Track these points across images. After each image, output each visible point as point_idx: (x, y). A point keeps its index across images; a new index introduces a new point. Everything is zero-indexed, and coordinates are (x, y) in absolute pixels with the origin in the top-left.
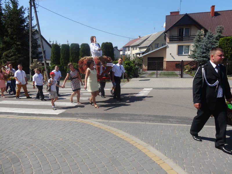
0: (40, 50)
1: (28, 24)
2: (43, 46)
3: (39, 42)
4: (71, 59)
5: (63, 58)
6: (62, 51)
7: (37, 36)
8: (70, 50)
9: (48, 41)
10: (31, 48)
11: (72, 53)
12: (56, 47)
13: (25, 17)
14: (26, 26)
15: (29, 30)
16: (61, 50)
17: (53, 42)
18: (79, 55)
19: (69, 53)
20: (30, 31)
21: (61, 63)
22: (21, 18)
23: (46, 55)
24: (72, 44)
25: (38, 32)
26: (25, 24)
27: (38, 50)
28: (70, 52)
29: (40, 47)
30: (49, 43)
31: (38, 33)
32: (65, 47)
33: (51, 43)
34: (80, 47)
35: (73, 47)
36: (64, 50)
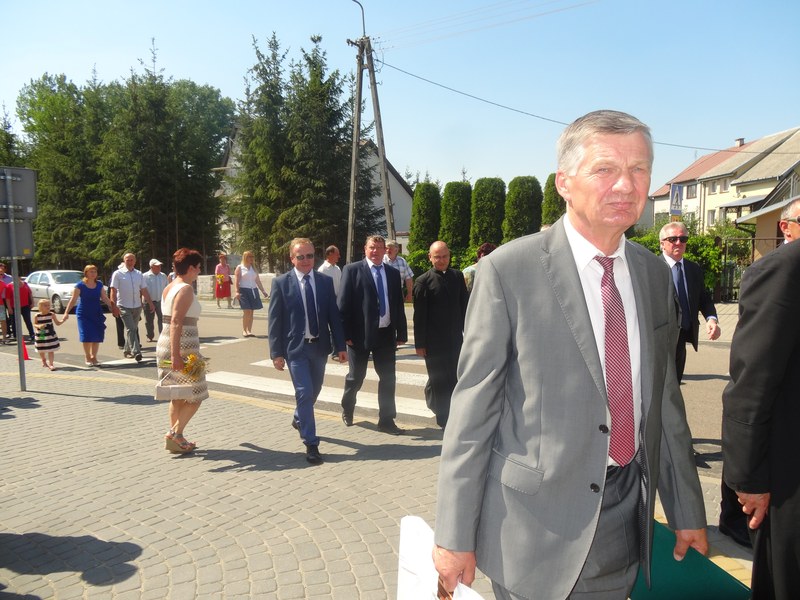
0: (379, 202)
1: (348, 124)
2: (388, 190)
3: (377, 180)
5: (449, 229)
6: (445, 206)
7: (371, 161)
8: (473, 200)
9: (403, 175)
10: (355, 198)
11: (480, 211)
13: (341, 104)
14: (344, 130)
15: (351, 143)
16: (443, 202)
17: (418, 175)
18: (503, 218)
19: (470, 211)
20: (354, 145)
22: (331, 108)
24: (480, 182)
25: (376, 149)
26: (342, 125)
27: (372, 203)
28: (473, 206)
29: (380, 195)
30: (405, 179)
32: (460, 191)
33: (411, 181)
34: (507, 191)
35: (484, 190)
36: (452, 204)
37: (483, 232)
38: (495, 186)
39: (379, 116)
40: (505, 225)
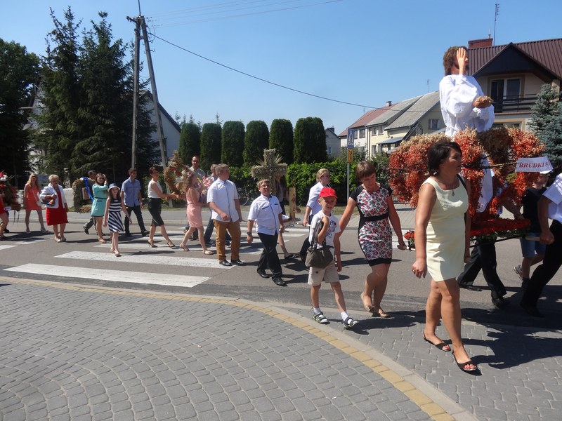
0: (155, 136)
1: (130, 78)
2: (162, 128)
3: (154, 119)
4: (224, 157)
5: (206, 156)
6: (204, 140)
7: (149, 106)
8: (222, 136)
9: (173, 117)
10: (136, 133)
11: (228, 144)
12: (191, 130)
13: (124, 64)
14: (127, 83)
15: (132, 92)
16: (202, 137)
17: (185, 118)
18: (243, 149)
19: (221, 143)
20: (135, 94)
22: (116, 66)
23: (168, 147)
24: (227, 124)
25: (152, 96)
26: (125, 79)
27: (150, 137)
28: (223, 140)
29: (156, 131)
30: (175, 120)
31: (152, 99)
32: (213, 129)
33: (180, 122)
34: (246, 130)
35: (230, 130)
36: (208, 138)
38: (237, 127)
39: (153, 74)
40: (245, 153)
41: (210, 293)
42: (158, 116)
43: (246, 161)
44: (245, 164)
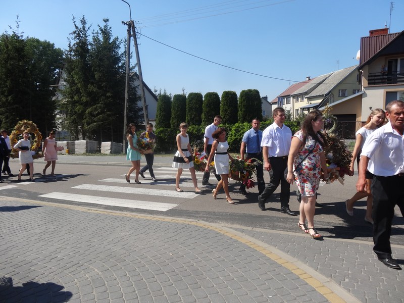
0: (140, 104)
1: (124, 64)
2: (145, 98)
3: (139, 92)
4: (188, 118)
5: (175, 118)
6: (174, 106)
7: (136, 83)
8: (187, 104)
9: (153, 91)
10: (127, 102)
11: (191, 109)
12: (165, 99)
13: (120, 54)
14: (122, 67)
15: (125, 74)
16: (172, 104)
17: (160, 91)
18: (202, 113)
19: (185, 109)
20: (127, 75)
21: (172, 126)
22: (114, 56)
24: (191, 95)
25: (138, 77)
26: (120, 65)
27: (137, 104)
28: (187, 106)
29: (141, 100)
30: (154, 92)
32: (180, 98)
33: (157, 94)
34: (203, 99)
35: (192, 98)
36: (177, 105)
37: (192, 119)
38: (198, 97)
39: (139, 61)
40: (203, 116)
41: (178, 215)
42: (142, 90)
43: (204, 121)
44: (203, 123)
